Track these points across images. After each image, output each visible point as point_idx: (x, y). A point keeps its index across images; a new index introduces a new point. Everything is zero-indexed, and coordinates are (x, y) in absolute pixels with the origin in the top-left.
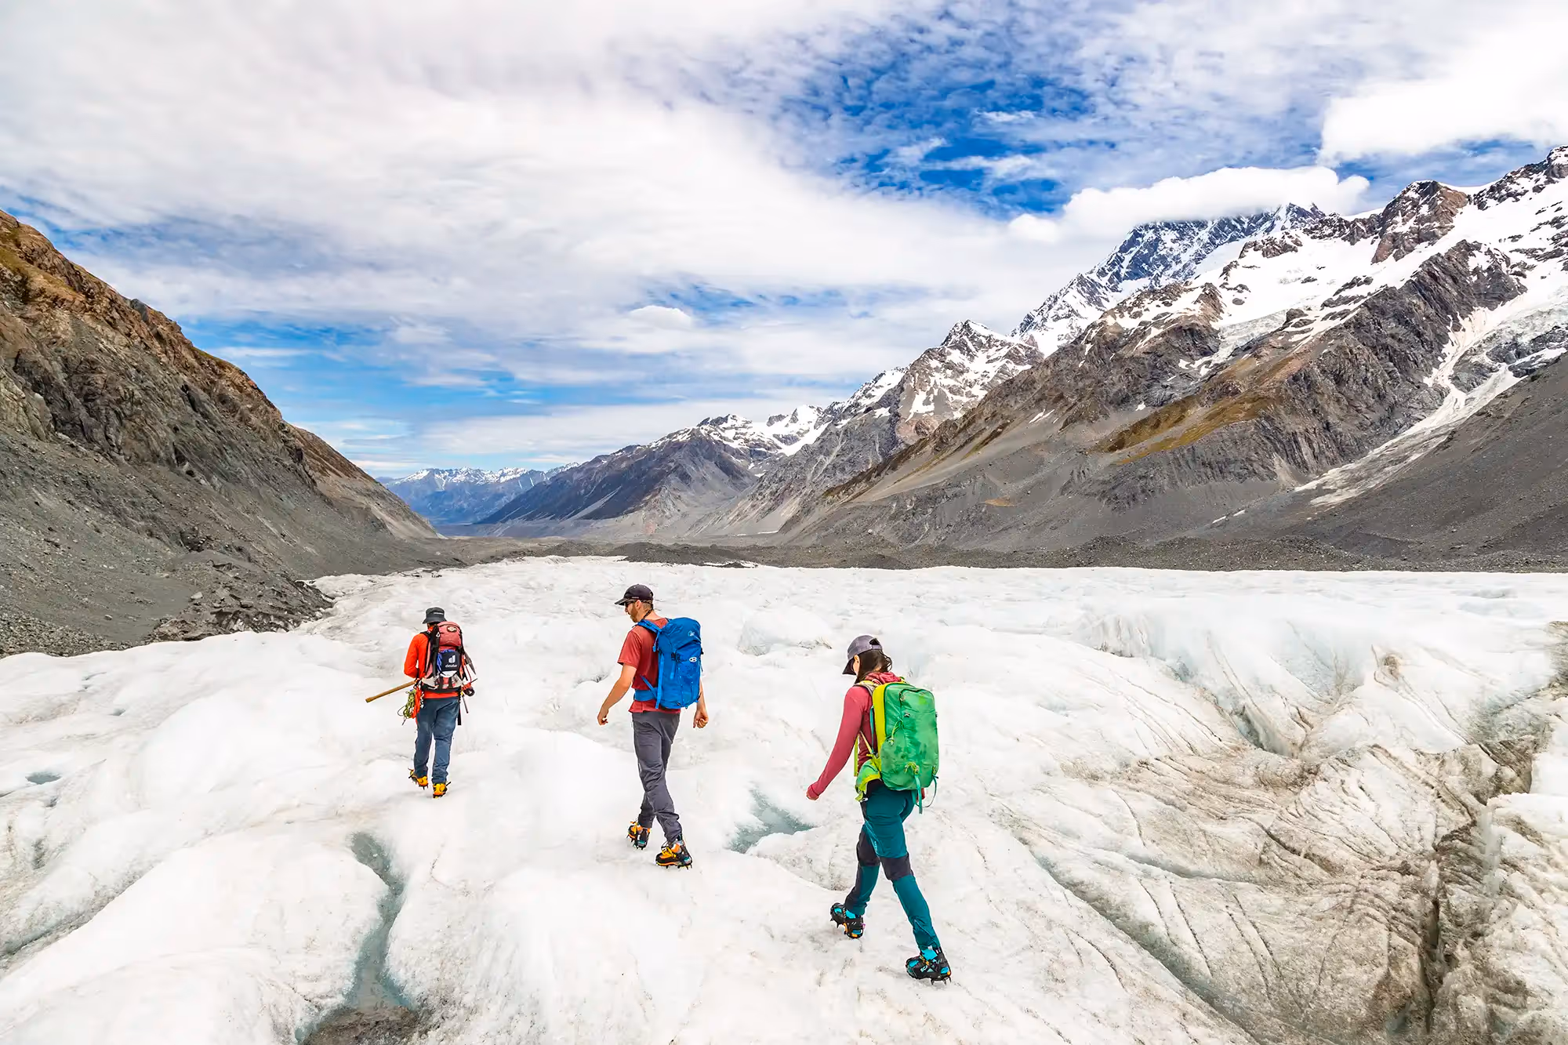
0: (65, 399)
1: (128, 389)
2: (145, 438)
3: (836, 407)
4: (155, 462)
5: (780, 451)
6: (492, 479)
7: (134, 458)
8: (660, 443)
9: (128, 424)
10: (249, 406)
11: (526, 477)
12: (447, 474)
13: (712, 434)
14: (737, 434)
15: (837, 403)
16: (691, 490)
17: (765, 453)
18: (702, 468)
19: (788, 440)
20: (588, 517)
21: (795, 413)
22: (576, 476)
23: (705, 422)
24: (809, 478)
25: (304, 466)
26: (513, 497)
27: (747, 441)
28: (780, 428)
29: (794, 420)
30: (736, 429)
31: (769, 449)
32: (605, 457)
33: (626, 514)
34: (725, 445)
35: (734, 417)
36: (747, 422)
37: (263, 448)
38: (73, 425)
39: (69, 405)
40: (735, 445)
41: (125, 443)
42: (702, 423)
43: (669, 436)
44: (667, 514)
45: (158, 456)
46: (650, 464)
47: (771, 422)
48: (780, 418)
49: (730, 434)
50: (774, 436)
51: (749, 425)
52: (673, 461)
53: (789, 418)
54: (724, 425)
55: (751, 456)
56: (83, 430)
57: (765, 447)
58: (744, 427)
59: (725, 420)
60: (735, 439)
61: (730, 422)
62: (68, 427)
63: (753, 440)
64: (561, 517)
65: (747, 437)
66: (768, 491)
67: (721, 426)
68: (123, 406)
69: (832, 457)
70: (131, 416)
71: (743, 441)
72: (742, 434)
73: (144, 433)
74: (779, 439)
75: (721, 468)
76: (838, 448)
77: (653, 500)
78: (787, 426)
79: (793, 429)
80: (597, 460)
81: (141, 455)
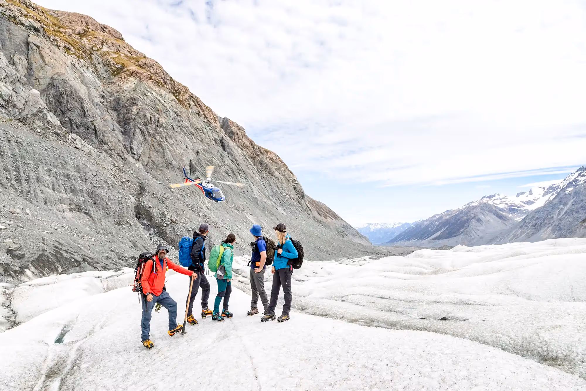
0: (82, 108)
1: (154, 116)
2: (161, 150)
3: (554, 186)
4: (168, 168)
5: (525, 208)
6: (391, 226)
7: (150, 164)
8: (464, 207)
9: (150, 140)
10: (276, 168)
11: (403, 225)
12: (374, 225)
13: (489, 202)
14: (501, 201)
15: (554, 184)
16: (483, 226)
17: (517, 210)
18: (487, 216)
19: (529, 203)
20: (435, 239)
21: (531, 190)
22: (426, 223)
23: (484, 197)
24: (555, 217)
25: (305, 201)
26: (399, 233)
27: (507, 204)
28: (524, 198)
29: (531, 193)
30: (500, 199)
31: (519, 207)
32: (438, 215)
33: (453, 237)
34: (496, 207)
35: (498, 195)
36: (505, 196)
37: (279, 187)
38: (87, 129)
39: (84, 113)
40: (502, 206)
41: (144, 153)
42: (483, 198)
43: (468, 204)
44: (473, 237)
45: (171, 164)
46: (461, 216)
47: (518, 195)
48: (523, 193)
49: (498, 202)
50: (521, 201)
51: (506, 197)
52: (472, 214)
53: (528, 193)
54: (494, 198)
55: (510, 211)
56: (96, 133)
57: (517, 206)
58: (504, 198)
59: (494, 196)
60: (500, 203)
61: (497, 197)
62: (82, 130)
63: (510, 204)
64: (422, 239)
65: (507, 202)
66: (530, 225)
67: (492, 199)
68: (149, 127)
69: (568, 206)
70: (154, 134)
71: (505, 204)
72: (504, 201)
73: (162, 147)
74: (524, 203)
75: (497, 216)
76: (572, 201)
77: (465, 230)
78: (527, 196)
79: (531, 198)
80: (434, 216)
81: (156, 162)
